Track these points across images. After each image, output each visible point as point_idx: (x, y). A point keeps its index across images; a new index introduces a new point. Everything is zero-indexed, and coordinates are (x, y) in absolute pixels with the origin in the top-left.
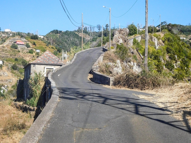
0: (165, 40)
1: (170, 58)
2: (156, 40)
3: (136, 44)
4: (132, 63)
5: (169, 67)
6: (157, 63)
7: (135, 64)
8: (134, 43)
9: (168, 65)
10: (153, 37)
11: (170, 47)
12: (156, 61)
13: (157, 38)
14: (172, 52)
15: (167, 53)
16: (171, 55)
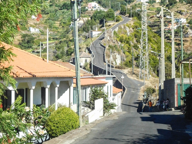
0: (134, 27)
1: (136, 41)
2: (128, 28)
3: (115, 34)
4: (116, 53)
5: (136, 48)
6: (128, 46)
7: (117, 53)
8: (114, 34)
9: (135, 47)
10: (126, 26)
11: (137, 34)
12: (127, 45)
13: (128, 27)
14: (138, 37)
15: (135, 38)
16: (137, 39)
